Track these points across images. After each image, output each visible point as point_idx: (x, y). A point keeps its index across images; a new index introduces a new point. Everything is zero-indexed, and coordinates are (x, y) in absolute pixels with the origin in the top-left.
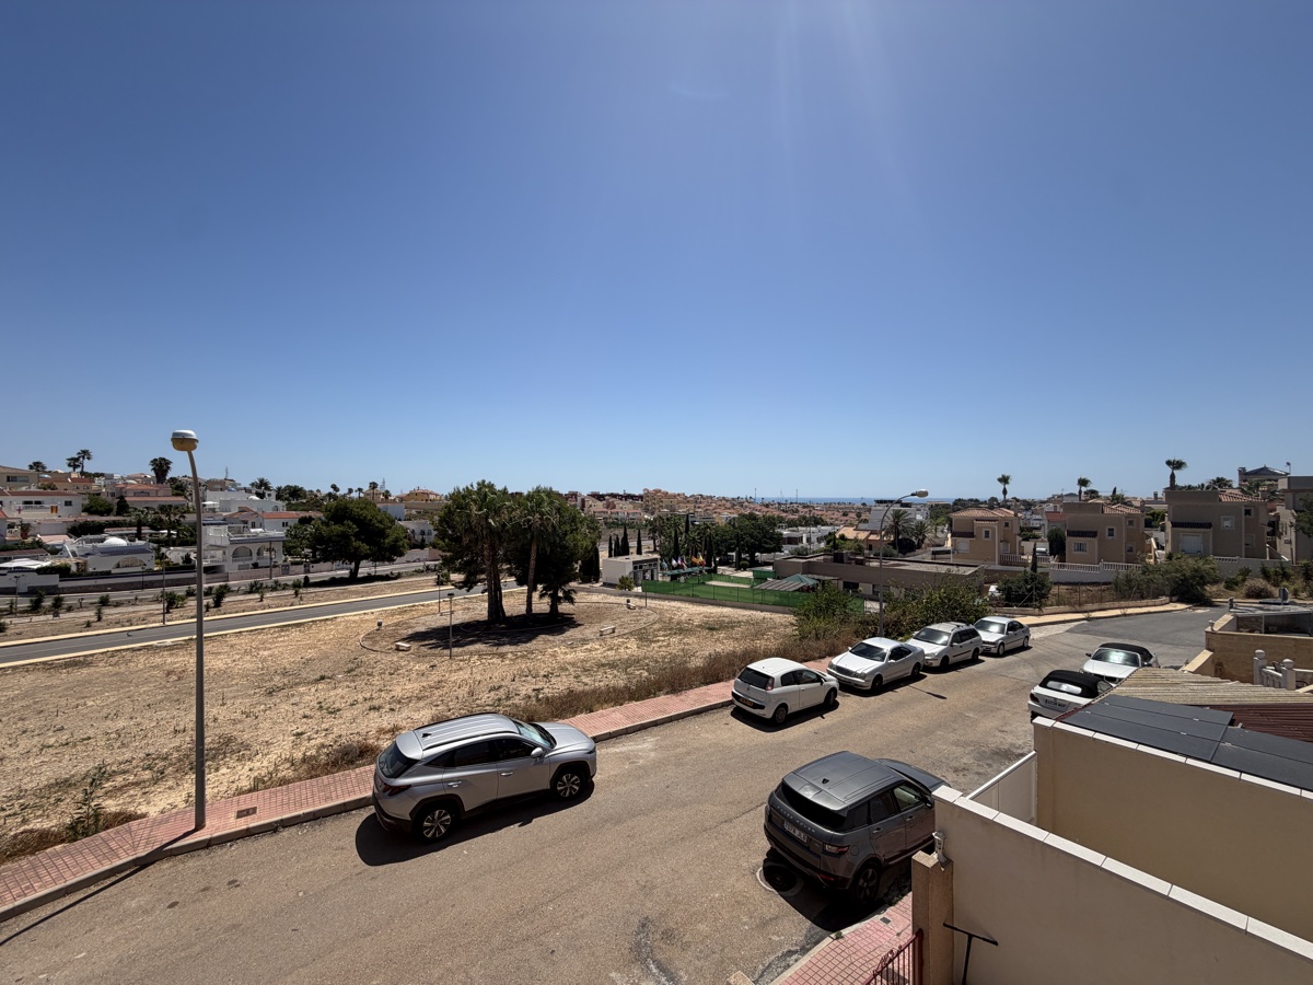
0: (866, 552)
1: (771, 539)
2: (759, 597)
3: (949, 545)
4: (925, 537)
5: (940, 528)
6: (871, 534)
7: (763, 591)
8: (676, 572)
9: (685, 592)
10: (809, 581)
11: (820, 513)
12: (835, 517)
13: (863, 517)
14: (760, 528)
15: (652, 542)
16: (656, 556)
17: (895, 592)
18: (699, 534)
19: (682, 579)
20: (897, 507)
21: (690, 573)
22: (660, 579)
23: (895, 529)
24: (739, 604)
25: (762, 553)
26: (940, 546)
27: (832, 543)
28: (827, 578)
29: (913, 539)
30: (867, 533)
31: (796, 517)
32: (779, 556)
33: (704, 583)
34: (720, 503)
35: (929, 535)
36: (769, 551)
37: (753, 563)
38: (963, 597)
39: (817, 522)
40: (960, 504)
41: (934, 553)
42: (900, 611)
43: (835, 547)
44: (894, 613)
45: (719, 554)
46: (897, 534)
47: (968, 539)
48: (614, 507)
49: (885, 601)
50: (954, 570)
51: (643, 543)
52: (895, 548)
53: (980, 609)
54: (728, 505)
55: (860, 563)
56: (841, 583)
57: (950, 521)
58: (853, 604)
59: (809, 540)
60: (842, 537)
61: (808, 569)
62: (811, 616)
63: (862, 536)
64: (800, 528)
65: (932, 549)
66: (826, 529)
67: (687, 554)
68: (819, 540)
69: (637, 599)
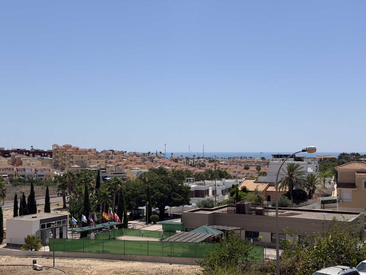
0: (265, 202)
1: (180, 192)
2: (168, 249)
3: (335, 195)
4: (315, 188)
5: (327, 179)
6: (269, 186)
7: (172, 244)
8: (86, 228)
9: (95, 249)
10: (214, 231)
11: (225, 167)
12: (237, 170)
13: (262, 170)
14: (169, 182)
15: (62, 198)
16: (66, 213)
17: (290, 240)
18: (109, 189)
19: (93, 235)
20: (291, 161)
21: (100, 229)
22: (69, 237)
23: (290, 181)
24: (149, 257)
25: (171, 206)
26: (328, 196)
27: (235, 195)
28: (230, 228)
29: (306, 189)
30: (266, 185)
31: (202, 171)
32: (187, 209)
33: (114, 239)
34: (131, 158)
35: (319, 186)
36: (177, 204)
37: (163, 216)
38: (347, 242)
39: (222, 175)
40: (344, 158)
41: (323, 202)
42: (294, 258)
43: (238, 198)
44: (289, 260)
45: (129, 209)
46: (291, 186)
47: (350, 190)
48: (21, 164)
49: (281, 248)
50: (339, 218)
51: (51, 200)
52: (290, 199)
53: (361, 252)
54: (139, 160)
55: (260, 213)
56: (243, 233)
57: (336, 173)
58: (254, 252)
59: (214, 192)
60: (244, 189)
61: (214, 220)
62: (216, 266)
63: (262, 187)
64: (206, 181)
65: (322, 199)
66: (230, 182)
67: (98, 210)
68: (224, 192)
69: (44, 259)
